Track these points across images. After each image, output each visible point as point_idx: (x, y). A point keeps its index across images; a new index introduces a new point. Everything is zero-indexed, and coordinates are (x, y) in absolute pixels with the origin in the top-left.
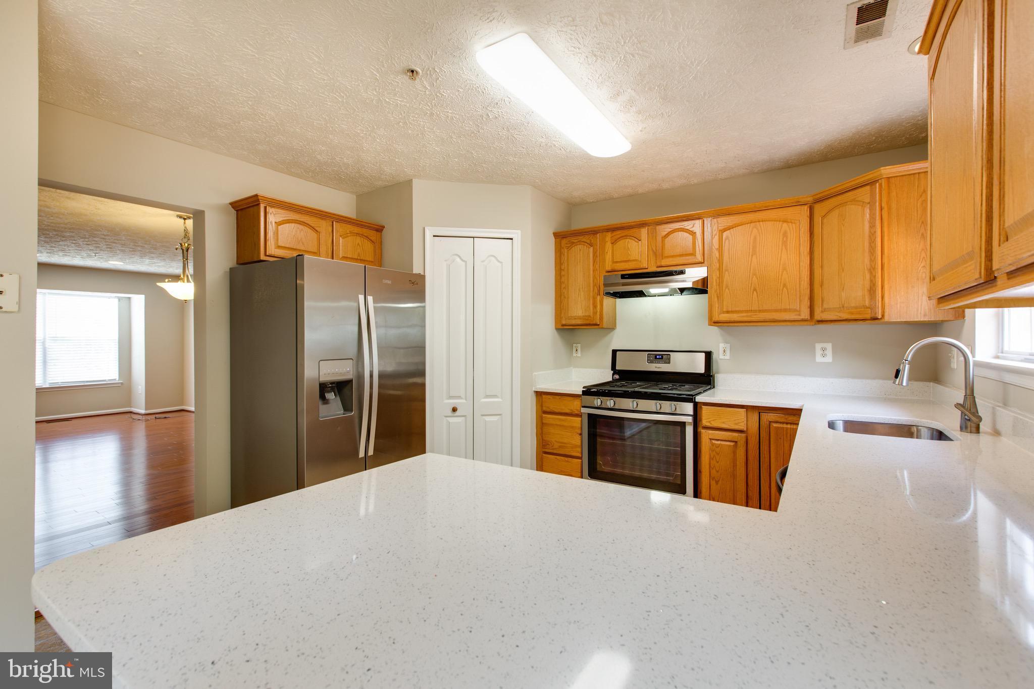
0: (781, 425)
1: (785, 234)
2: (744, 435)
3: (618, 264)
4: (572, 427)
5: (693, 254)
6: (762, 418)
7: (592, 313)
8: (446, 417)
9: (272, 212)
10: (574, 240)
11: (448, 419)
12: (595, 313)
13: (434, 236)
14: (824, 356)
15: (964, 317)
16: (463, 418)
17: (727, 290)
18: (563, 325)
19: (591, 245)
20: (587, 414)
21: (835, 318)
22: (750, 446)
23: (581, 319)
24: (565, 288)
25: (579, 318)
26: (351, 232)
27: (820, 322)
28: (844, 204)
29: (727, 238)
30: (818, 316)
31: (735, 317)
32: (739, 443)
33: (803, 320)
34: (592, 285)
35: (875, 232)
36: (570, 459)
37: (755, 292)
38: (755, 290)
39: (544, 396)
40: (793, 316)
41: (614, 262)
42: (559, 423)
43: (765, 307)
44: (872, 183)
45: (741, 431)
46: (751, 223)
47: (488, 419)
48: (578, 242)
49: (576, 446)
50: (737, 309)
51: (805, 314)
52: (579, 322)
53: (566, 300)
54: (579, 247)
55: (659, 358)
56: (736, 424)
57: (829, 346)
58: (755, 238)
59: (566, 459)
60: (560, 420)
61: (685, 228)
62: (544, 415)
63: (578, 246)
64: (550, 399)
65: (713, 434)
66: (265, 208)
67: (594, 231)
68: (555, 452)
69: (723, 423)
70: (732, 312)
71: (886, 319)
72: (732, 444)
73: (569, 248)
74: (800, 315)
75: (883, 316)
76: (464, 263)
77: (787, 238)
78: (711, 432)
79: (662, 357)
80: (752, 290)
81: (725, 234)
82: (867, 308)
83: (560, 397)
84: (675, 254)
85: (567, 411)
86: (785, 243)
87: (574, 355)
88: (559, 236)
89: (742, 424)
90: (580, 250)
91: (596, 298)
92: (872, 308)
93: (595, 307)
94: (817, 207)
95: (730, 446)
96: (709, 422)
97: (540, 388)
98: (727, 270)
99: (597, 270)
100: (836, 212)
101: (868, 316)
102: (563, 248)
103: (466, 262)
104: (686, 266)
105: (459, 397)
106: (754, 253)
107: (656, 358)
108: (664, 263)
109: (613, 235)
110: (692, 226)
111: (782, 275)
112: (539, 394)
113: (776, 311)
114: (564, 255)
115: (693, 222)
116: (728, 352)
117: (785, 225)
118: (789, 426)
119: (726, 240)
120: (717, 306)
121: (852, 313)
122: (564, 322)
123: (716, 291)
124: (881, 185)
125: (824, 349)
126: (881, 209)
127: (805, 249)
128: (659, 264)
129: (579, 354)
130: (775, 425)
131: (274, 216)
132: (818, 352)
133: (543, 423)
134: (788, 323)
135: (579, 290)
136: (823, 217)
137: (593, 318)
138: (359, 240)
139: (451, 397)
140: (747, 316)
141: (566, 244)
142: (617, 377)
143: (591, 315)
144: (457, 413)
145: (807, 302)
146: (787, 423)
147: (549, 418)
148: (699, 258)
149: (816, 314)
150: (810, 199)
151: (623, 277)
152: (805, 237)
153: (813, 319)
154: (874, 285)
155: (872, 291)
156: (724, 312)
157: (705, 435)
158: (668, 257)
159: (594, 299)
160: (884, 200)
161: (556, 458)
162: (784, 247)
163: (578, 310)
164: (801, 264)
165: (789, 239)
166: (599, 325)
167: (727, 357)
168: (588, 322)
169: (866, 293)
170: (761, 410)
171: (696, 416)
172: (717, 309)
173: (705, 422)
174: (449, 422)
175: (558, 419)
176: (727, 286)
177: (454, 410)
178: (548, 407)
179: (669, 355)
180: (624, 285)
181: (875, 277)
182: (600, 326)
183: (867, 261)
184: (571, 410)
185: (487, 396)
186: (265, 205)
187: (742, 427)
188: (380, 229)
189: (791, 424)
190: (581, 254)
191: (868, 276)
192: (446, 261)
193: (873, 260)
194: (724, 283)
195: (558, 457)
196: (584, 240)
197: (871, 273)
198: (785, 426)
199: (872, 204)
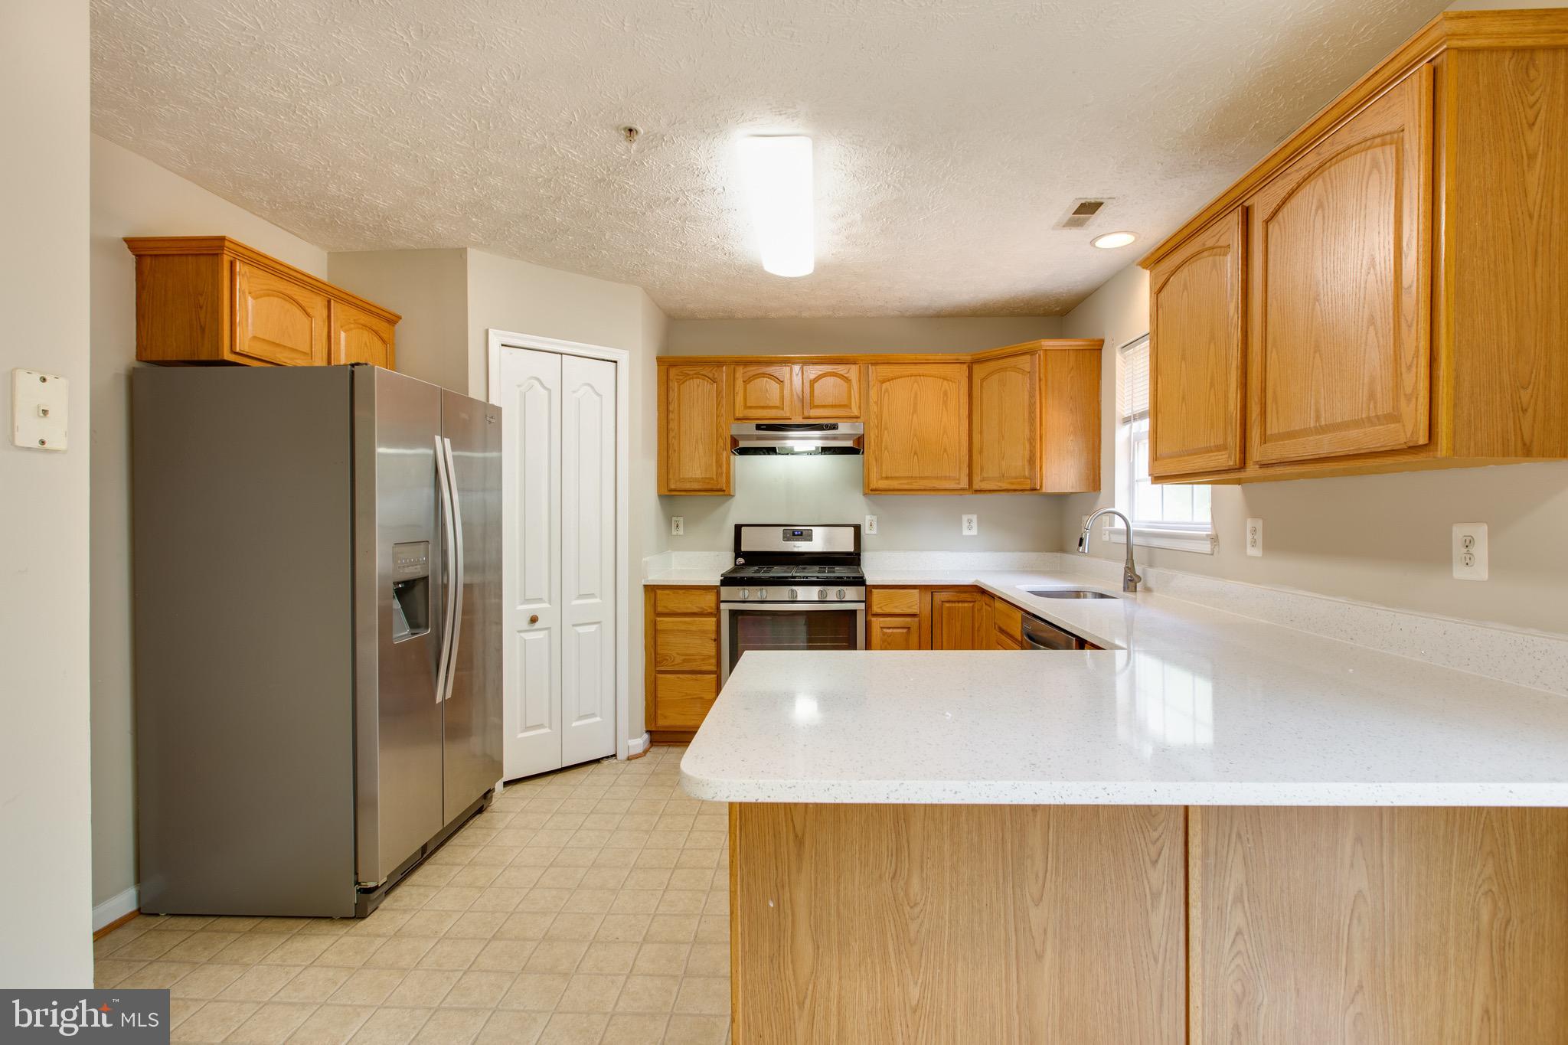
0: (953, 605)
1: (945, 394)
2: (916, 619)
3: (753, 410)
4: (704, 632)
5: (848, 406)
6: (934, 599)
7: (715, 473)
8: (519, 632)
9: (245, 272)
10: (690, 370)
11: (522, 634)
12: (721, 474)
13: (502, 345)
14: (970, 528)
15: (1100, 489)
16: (546, 632)
17: (886, 452)
18: (671, 490)
19: (714, 381)
20: (728, 612)
21: (995, 488)
22: (922, 630)
23: (699, 482)
24: (674, 437)
25: (696, 480)
26: (356, 322)
27: (977, 491)
28: (1003, 369)
29: (887, 390)
30: (977, 485)
31: (895, 484)
32: (912, 629)
33: (962, 489)
34: (715, 436)
35: (1035, 402)
36: (699, 676)
37: (916, 457)
38: (915, 453)
39: (659, 592)
40: (952, 485)
41: (746, 407)
42: (683, 627)
43: (926, 475)
44: (1032, 353)
45: (914, 615)
46: (911, 376)
47: (581, 630)
48: (695, 374)
49: (710, 657)
50: (897, 475)
51: (964, 484)
52: (696, 486)
53: (676, 454)
54: (698, 381)
55: (798, 535)
56: (909, 607)
57: (974, 518)
58: (916, 394)
59: (694, 676)
60: (685, 623)
61: (840, 373)
62: (658, 619)
63: (695, 380)
64: (668, 594)
65: (883, 621)
66: (232, 264)
67: (719, 362)
68: (676, 668)
69: (896, 607)
70: (892, 478)
71: (1044, 490)
72: (905, 631)
73: (681, 383)
74: (959, 484)
75: (1041, 487)
76: (545, 392)
77: (947, 398)
78: (882, 619)
79: (802, 533)
80: (912, 454)
81: (884, 385)
82: (1026, 478)
83: (683, 591)
84: (827, 404)
85: (696, 610)
86: (945, 403)
87: (674, 533)
88: (664, 362)
89: (916, 607)
90: (698, 386)
91: (722, 454)
92: (1032, 478)
93: (719, 465)
94: (976, 368)
95: (903, 633)
96: (881, 607)
97: (652, 580)
98: (886, 429)
99: (722, 416)
100: (996, 377)
101: (1028, 487)
102: (672, 380)
103: (549, 390)
104: (841, 420)
105: (540, 600)
106: (915, 411)
107: (794, 534)
108: (813, 412)
109: (745, 370)
110: (845, 371)
111: (942, 439)
112: (651, 590)
113: (937, 478)
114: (673, 390)
115: (848, 366)
116: (875, 525)
117: (945, 382)
118: (960, 605)
119: (885, 392)
120: (875, 470)
121: (1012, 484)
122: (673, 486)
123: (874, 452)
124: (1039, 356)
125: (970, 521)
126: (1040, 380)
127: (965, 412)
128: (806, 414)
129: (681, 532)
130: (947, 605)
131: (246, 280)
132: (965, 524)
133: (656, 630)
134: (948, 493)
135: (697, 442)
136: (983, 380)
137: (717, 481)
138: (366, 336)
139: (527, 601)
140: (907, 484)
141: (678, 375)
142: (741, 561)
143: (714, 477)
144: (537, 625)
145: (966, 471)
146: (959, 602)
147: (668, 622)
148: (855, 411)
149: (974, 482)
150: (969, 358)
151: (759, 427)
152: (964, 399)
153: (972, 489)
154: (1034, 455)
155: (1031, 461)
156: (882, 478)
157: (877, 623)
158: (818, 407)
159: (718, 455)
160: (1042, 371)
161: (678, 678)
162: (944, 409)
163: (694, 468)
164: (961, 428)
165: (949, 399)
166: (724, 491)
167: (874, 532)
168: (709, 487)
169: (1026, 463)
170: (932, 589)
171: (867, 602)
172: (875, 474)
173: (876, 609)
174: (525, 640)
175: (681, 622)
176: (886, 448)
177: (534, 620)
178: (665, 607)
179: (811, 530)
180: (759, 438)
181: (1035, 447)
182: (726, 493)
183: (1027, 431)
184: (702, 608)
185: (581, 596)
186: (232, 259)
187: (915, 610)
188: (392, 320)
189: (962, 602)
190: (698, 393)
191: (1027, 446)
192: (519, 386)
193: (1032, 430)
194: (883, 444)
195: (680, 676)
196: (704, 373)
197: (1031, 443)
198: (957, 605)
199: (1031, 374)
